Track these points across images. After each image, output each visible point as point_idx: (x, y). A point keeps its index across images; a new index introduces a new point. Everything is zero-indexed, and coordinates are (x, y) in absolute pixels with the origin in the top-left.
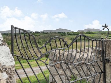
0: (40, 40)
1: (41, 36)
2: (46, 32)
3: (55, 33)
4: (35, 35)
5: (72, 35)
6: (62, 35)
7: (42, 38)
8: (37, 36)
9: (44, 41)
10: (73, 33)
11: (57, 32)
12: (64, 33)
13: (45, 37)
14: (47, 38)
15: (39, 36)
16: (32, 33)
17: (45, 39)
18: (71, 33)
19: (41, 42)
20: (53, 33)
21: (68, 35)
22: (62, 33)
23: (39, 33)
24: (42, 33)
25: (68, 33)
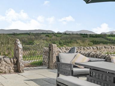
0: (61, 41)
1: (63, 37)
2: (68, 33)
3: (77, 34)
4: (57, 36)
5: (94, 37)
6: (84, 37)
7: (63, 39)
8: (58, 37)
9: (65, 42)
10: (95, 35)
11: (79, 33)
12: (87, 35)
13: (66, 38)
14: (68, 39)
15: (61, 36)
16: (54, 33)
17: (67, 40)
18: (93, 35)
19: (63, 43)
20: (75, 34)
21: (90, 37)
22: (84, 34)
23: (60, 33)
24: (63, 34)
25: (90, 35)
